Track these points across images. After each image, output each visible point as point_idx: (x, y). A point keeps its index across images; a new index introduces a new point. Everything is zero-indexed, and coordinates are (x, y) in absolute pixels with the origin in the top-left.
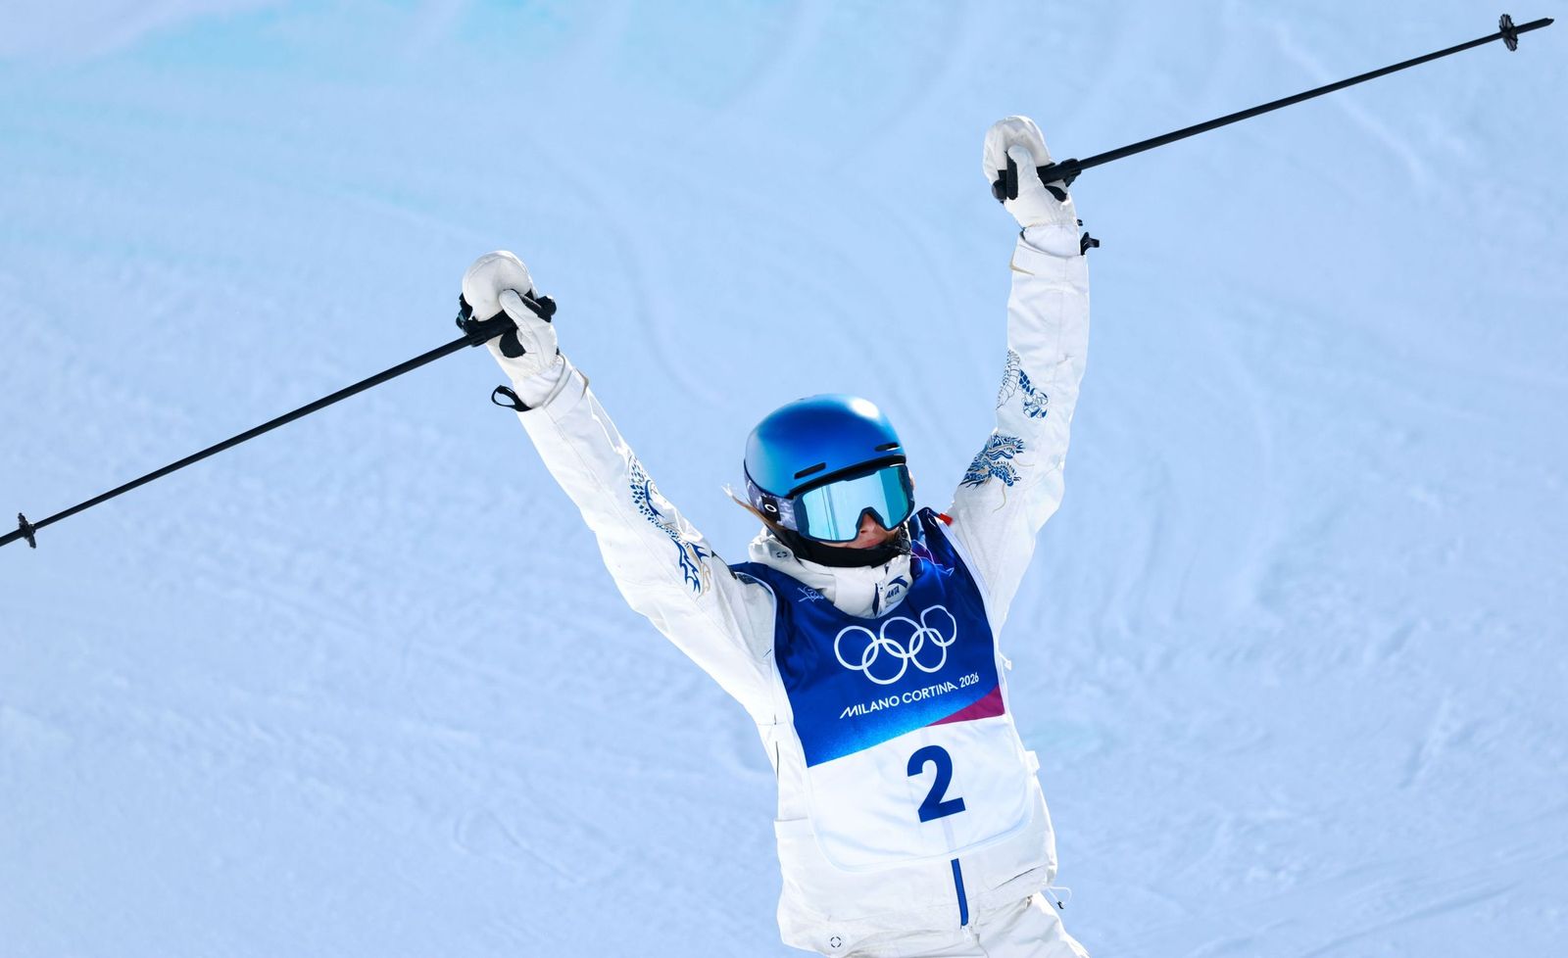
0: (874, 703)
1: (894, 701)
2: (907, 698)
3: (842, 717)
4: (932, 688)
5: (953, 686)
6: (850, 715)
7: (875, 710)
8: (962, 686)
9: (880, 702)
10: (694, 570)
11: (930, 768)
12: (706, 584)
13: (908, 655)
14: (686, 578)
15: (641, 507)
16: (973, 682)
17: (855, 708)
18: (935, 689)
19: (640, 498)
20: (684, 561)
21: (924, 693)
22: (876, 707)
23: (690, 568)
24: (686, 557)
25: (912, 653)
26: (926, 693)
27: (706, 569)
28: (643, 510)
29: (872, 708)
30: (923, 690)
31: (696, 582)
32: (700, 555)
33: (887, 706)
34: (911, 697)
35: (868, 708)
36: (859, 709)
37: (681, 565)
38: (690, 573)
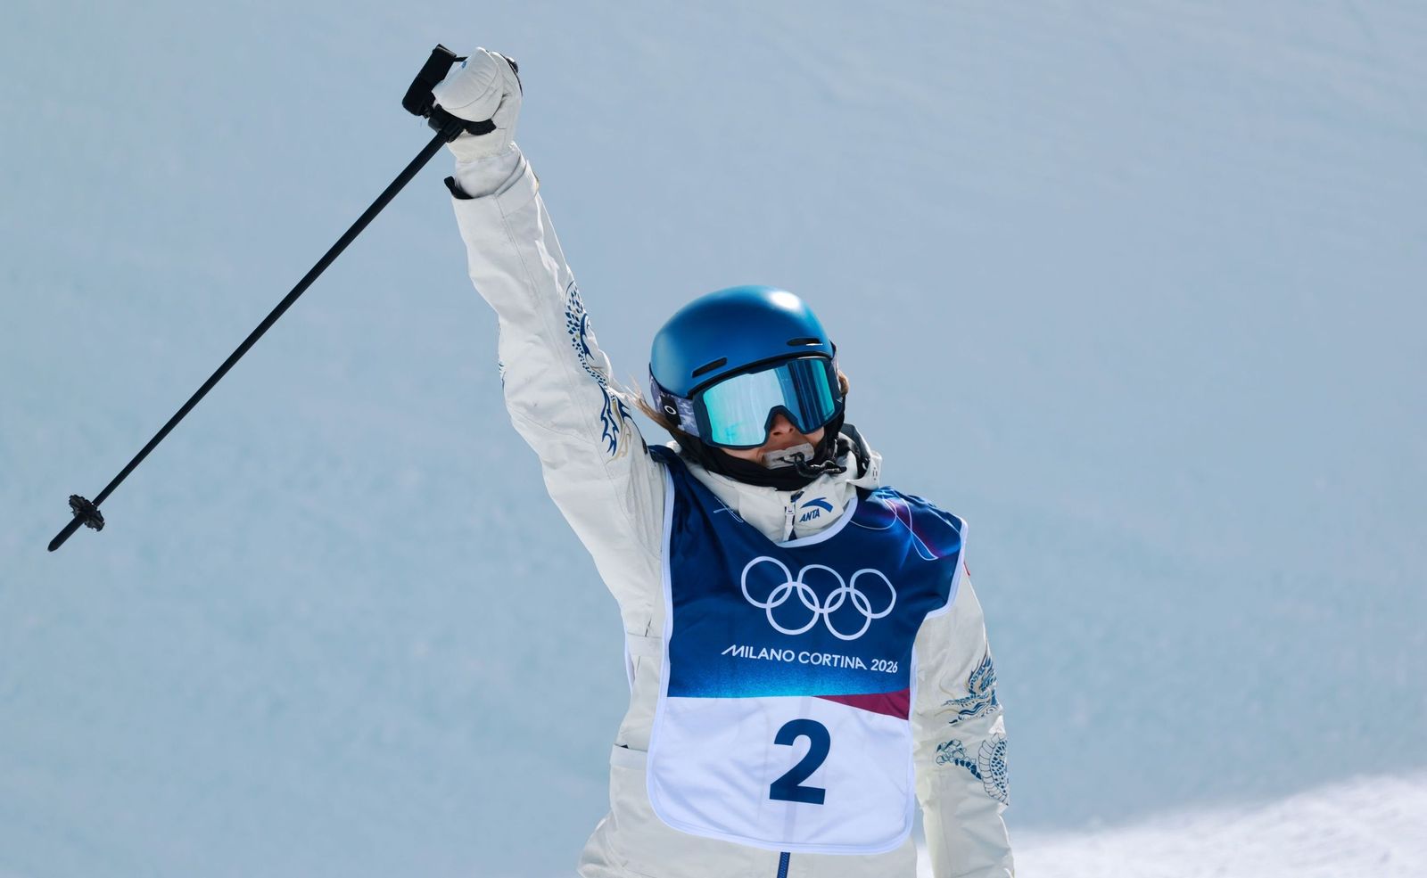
0: (764, 650)
1: (789, 656)
2: (804, 657)
3: (724, 653)
4: (836, 657)
5: (862, 665)
6: (734, 654)
7: (763, 658)
8: (873, 669)
9: (773, 651)
10: (615, 428)
11: (803, 744)
12: (623, 449)
13: (822, 611)
14: (605, 434)
15: (574, 340)
16: (888, 671)
17: (743, 647)
18: (839, 660)
19: (575, 330)
20: (606, 415)
21: (825, 659)
22: (766, 655)
23: (611, 425)
24: (609, 411)
25: (827, 610)
26: (828, 660)
27: (627, 432)
28: (575, 343)
29: (761, 655)
30: (825, 655)
31: (614, 443)
32: (624, 414)
33: (779, 658)
34: (809, 658)
35: (756, 653)
36: (746, 651)
37: (603, 418)
38: (610, 431)
